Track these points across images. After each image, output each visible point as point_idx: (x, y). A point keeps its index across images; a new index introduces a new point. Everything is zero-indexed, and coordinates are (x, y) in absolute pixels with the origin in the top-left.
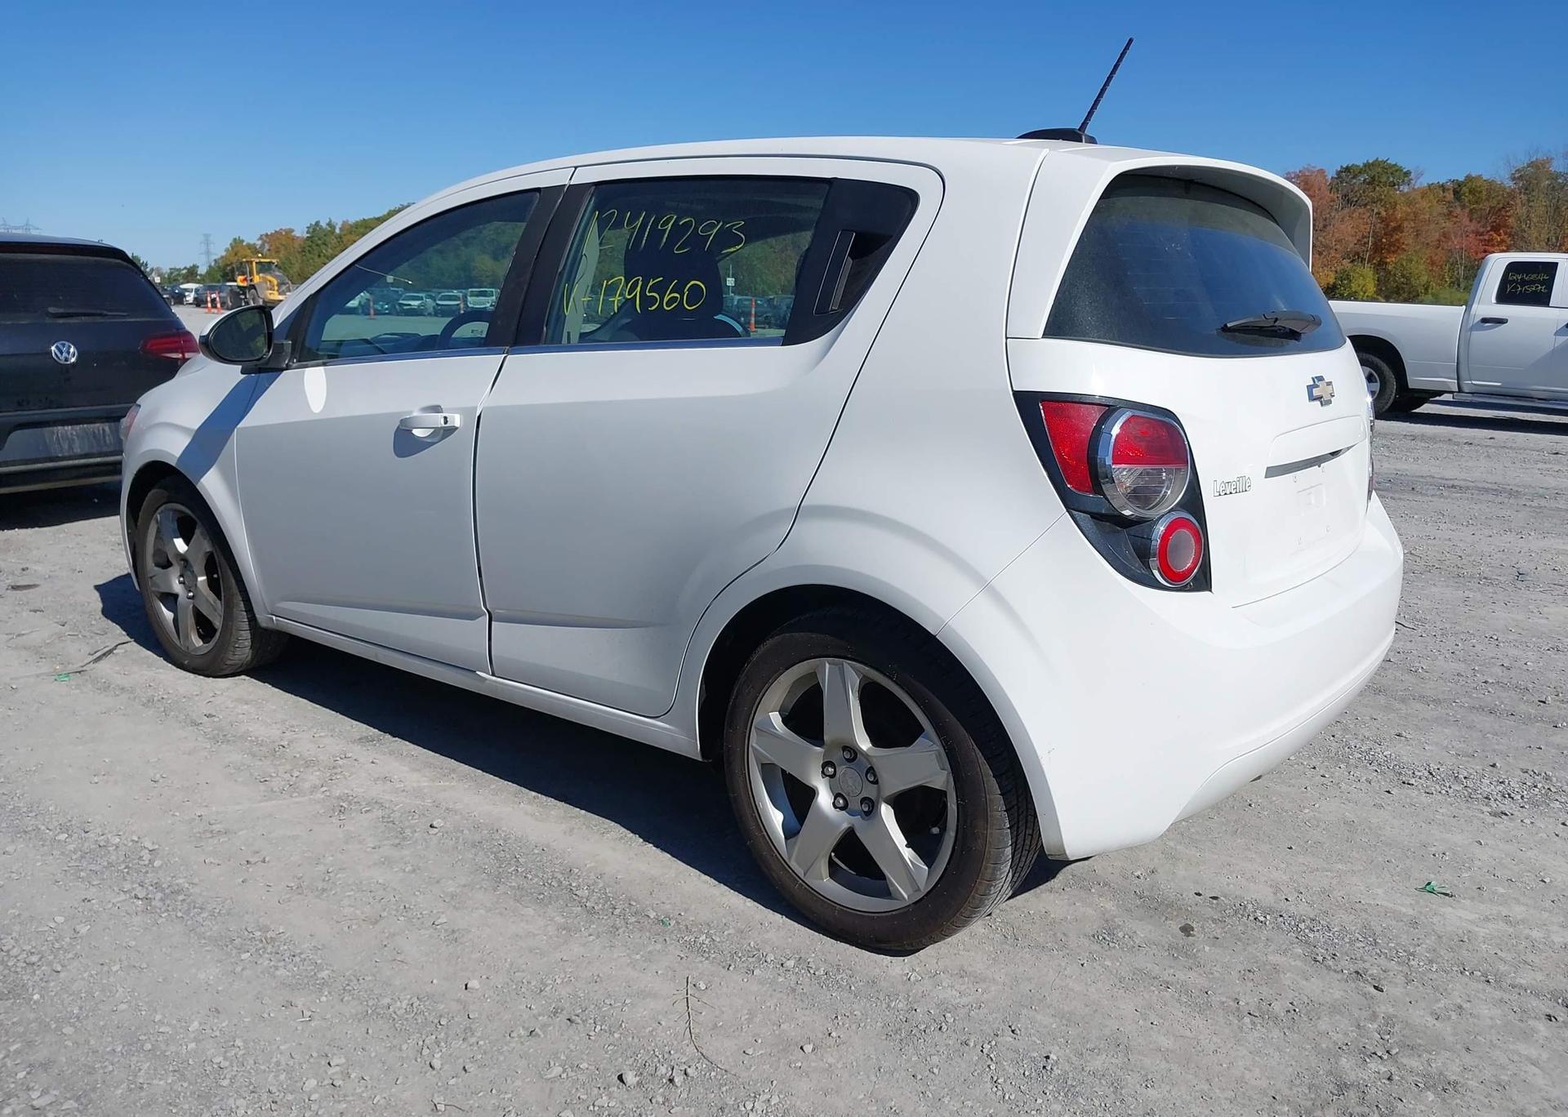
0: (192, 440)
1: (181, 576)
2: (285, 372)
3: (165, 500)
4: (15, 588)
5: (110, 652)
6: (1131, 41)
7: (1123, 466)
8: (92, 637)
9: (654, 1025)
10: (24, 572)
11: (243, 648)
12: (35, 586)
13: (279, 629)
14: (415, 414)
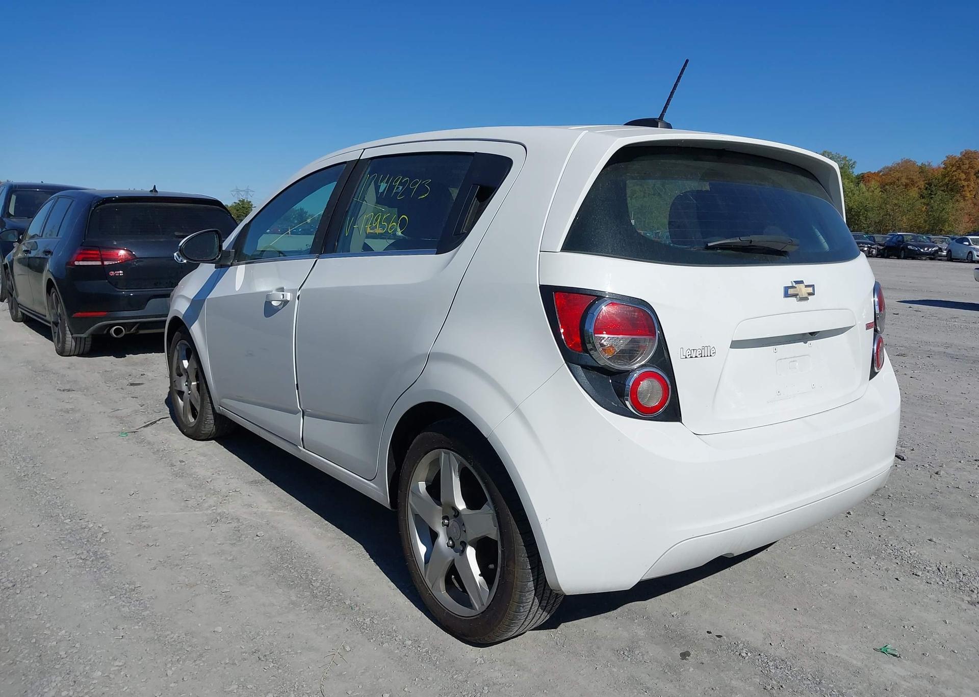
0: (190, 306)
1: (187, 381)
2: (230, 267)
3: (180, 338)
4: (132, 384)
5: (155, 422)
6: (687, 61)
7: (620, 336)
8: (152, 414)
9: (305, 668)
10: (142, 377)
11: (210, 425)
12: (142, 384)
13: (223, 414)
14: (274, 292)
